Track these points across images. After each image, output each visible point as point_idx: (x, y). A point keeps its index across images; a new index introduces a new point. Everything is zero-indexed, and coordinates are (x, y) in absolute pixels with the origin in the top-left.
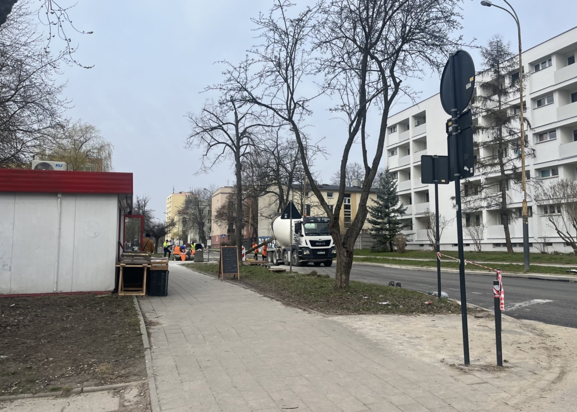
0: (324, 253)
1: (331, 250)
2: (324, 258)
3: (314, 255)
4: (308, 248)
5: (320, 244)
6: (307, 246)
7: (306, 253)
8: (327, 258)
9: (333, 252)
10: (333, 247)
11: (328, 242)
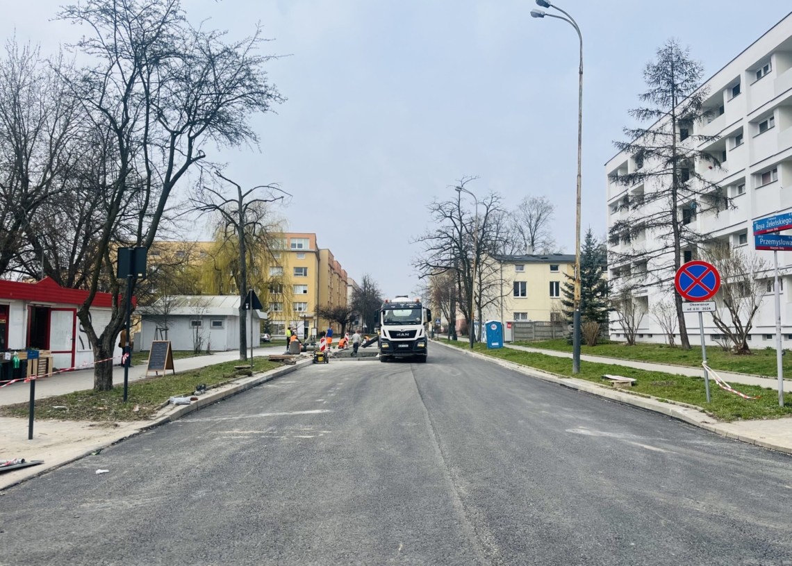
0: (407, 346)
1: (417, 343)
2: (409, 352)
3: (395, 348)
4: (387, 340)
5: (403, 334)
6: (385, 337)
7: (385, 346)
8: (412, 352)
9: (419, 345)
10: (419, 339)
11: (413, 333)
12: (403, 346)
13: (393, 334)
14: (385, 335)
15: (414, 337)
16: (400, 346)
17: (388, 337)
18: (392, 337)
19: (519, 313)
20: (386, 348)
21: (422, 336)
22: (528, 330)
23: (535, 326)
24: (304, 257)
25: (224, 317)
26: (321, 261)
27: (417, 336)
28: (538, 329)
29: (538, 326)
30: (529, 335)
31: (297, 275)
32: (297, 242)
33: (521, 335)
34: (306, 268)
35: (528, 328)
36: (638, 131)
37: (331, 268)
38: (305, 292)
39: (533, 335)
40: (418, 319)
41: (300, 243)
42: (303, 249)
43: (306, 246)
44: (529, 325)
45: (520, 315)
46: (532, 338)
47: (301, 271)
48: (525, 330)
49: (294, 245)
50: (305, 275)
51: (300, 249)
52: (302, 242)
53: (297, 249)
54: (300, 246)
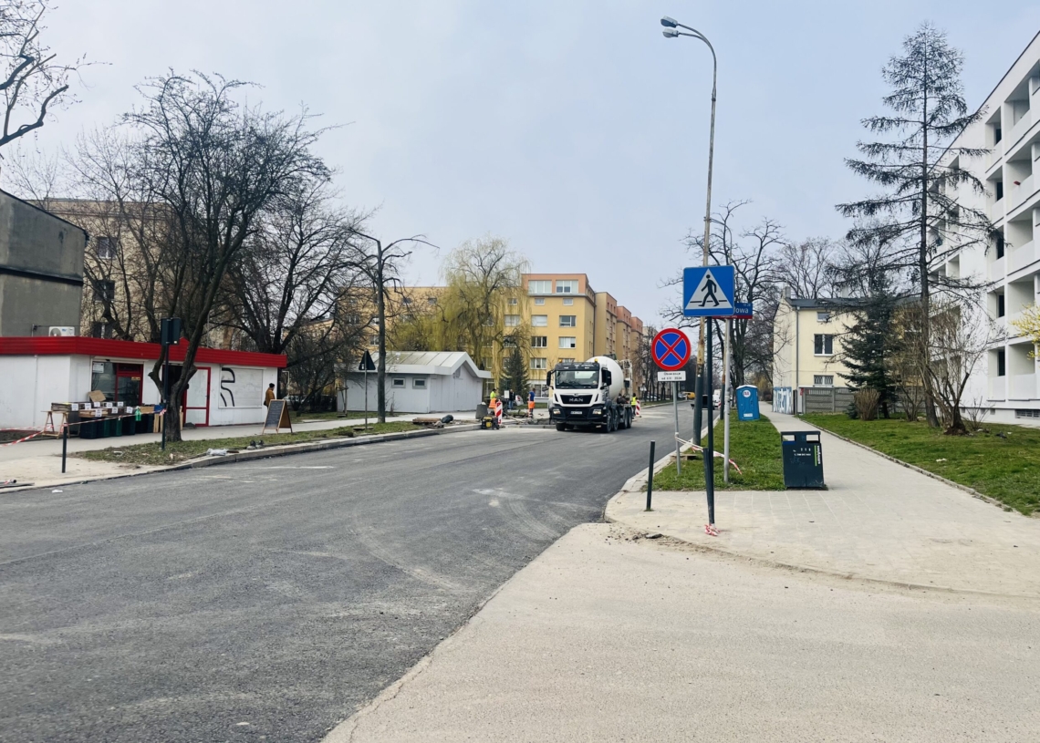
0: (581, 413)
1: (593, 410)
2: (583, 420)
3: (566, 415)
4: (559, 405)
5: (576, 400)
6: (556, 403)
7: (556, 412)
8: (587, 420)
9: (595, 412)
10: (594, 405)
11: (587, 399)
12: (577, 413)
13: (565, 399)
14: (557, 400)
15: (589, 403)
16: (573, 413)
17: (560, 402)
18: (564, 403)
19: (821, 376)
20: (557, 415)
21: (598, 402)
22: (826, 398)
23: (836, 393)
24: (573, 302)
25: (427, 376)
26: (598, 308)
27: (592, 402)
28: (838, 397)
29: (840, 394)
30: (827, 406)
31: (563, 325)
32: (563, 285)
33: (816, 405)
34: (574, 317)
35: (825, 396)
36: (874, 146)
37: (612, 315)
38: (573, 345)
39: (832, 406)
40: (595, 382)
41: (567, 286)
42: (571, 293)
43: (575, 290)
44: (828, 393)
45: (824, 378)
46: (831, 409)
47: (567, 320)
48: (821, 399)
49: (560, 289)
50: (573, 325)
51: (567, 294)
52: (570, 284)
53: (563, 293)
54: (568, 289)
